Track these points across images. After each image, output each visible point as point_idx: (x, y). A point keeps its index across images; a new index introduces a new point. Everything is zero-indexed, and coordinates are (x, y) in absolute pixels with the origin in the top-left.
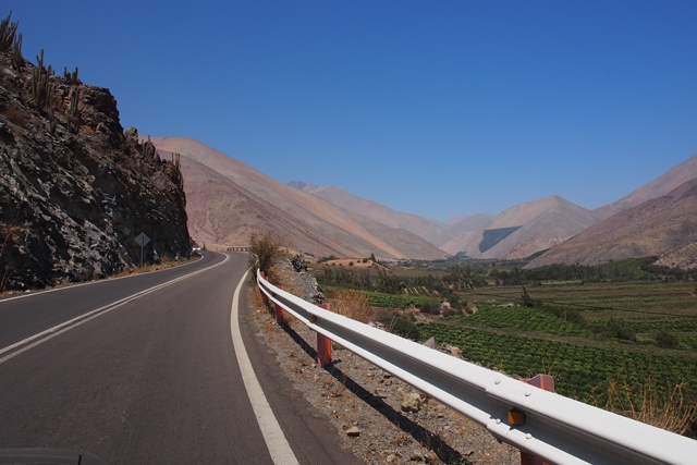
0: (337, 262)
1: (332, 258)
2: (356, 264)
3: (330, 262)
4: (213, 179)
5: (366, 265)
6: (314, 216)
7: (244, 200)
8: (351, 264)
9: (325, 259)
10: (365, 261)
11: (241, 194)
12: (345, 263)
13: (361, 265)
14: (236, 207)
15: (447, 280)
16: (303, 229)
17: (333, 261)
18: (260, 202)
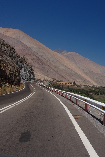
0: (62, 83)
1: (60, 81)
2: (68, 84)
3: (59, 83)
4: (25, 49)
5: (71, 85)
6: (63, 65)
7: (35, 57)
8: (66, 84)
9: (58, 81)
10: (71, 83)
11: (34, 55)
12: (64, 83)
13: (69, 85)
14: (32, 60)
15: (91, 91)
16: (56, 70)
17: (60, 82)
18: (41, 58)
